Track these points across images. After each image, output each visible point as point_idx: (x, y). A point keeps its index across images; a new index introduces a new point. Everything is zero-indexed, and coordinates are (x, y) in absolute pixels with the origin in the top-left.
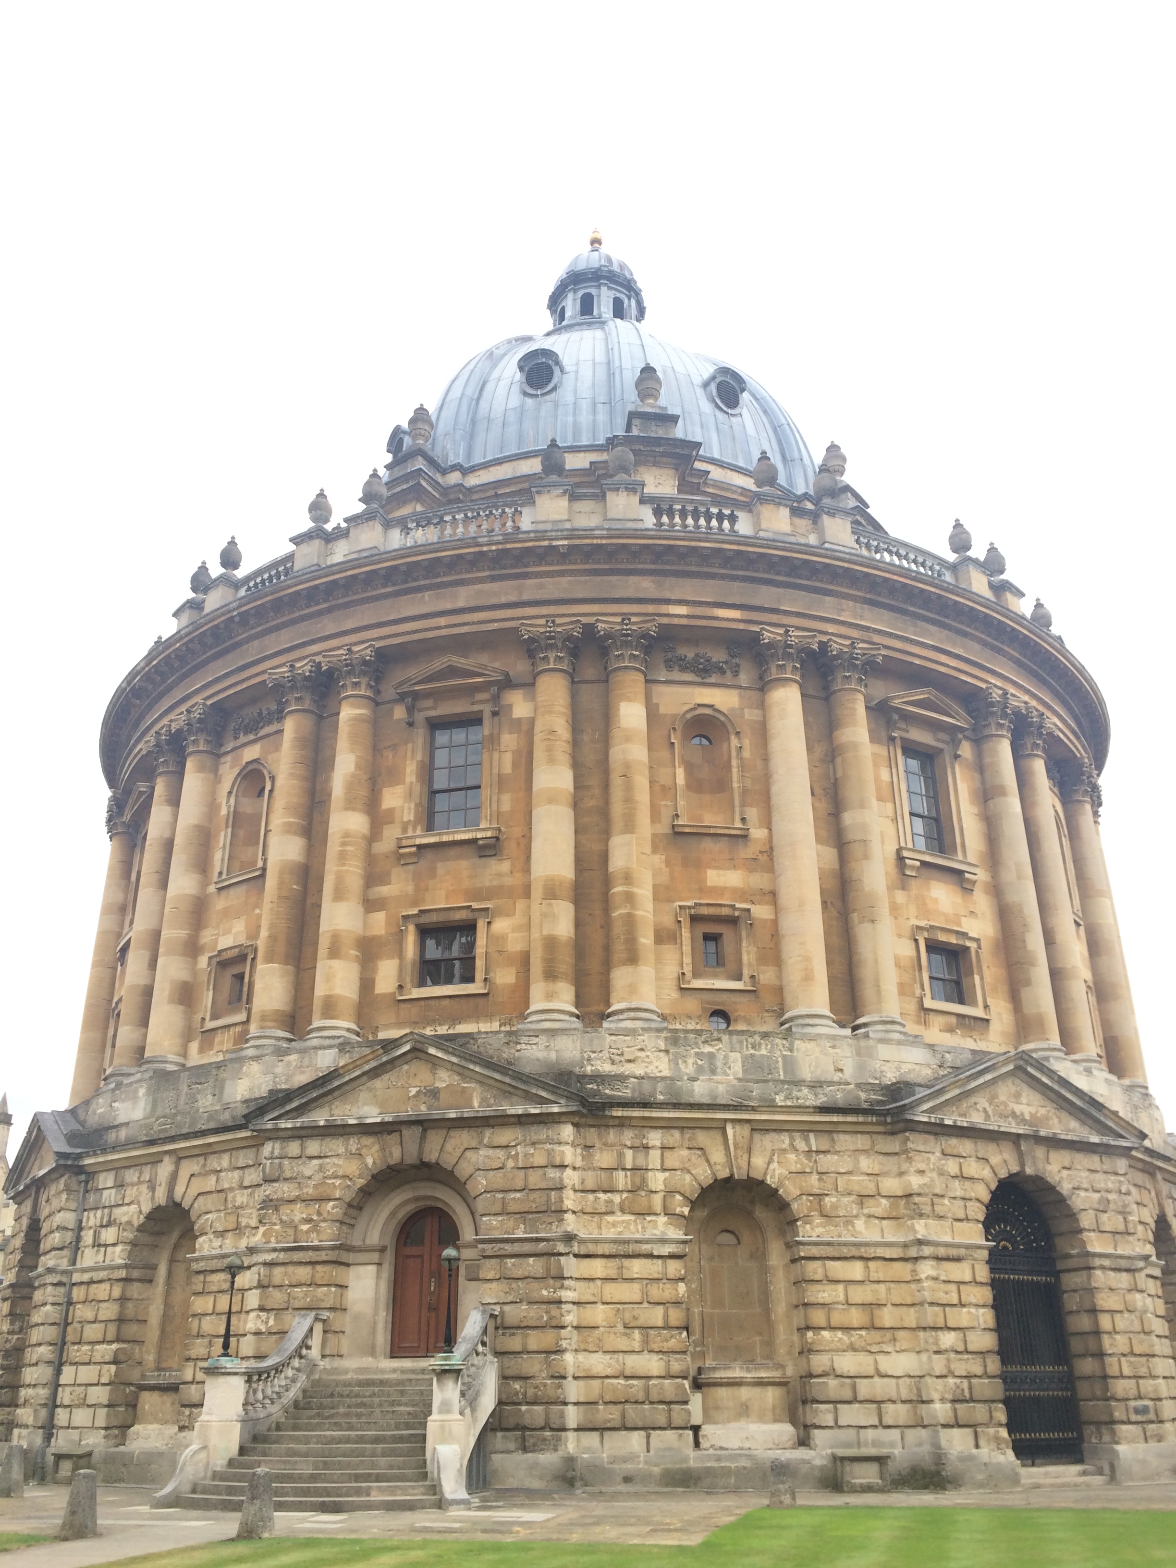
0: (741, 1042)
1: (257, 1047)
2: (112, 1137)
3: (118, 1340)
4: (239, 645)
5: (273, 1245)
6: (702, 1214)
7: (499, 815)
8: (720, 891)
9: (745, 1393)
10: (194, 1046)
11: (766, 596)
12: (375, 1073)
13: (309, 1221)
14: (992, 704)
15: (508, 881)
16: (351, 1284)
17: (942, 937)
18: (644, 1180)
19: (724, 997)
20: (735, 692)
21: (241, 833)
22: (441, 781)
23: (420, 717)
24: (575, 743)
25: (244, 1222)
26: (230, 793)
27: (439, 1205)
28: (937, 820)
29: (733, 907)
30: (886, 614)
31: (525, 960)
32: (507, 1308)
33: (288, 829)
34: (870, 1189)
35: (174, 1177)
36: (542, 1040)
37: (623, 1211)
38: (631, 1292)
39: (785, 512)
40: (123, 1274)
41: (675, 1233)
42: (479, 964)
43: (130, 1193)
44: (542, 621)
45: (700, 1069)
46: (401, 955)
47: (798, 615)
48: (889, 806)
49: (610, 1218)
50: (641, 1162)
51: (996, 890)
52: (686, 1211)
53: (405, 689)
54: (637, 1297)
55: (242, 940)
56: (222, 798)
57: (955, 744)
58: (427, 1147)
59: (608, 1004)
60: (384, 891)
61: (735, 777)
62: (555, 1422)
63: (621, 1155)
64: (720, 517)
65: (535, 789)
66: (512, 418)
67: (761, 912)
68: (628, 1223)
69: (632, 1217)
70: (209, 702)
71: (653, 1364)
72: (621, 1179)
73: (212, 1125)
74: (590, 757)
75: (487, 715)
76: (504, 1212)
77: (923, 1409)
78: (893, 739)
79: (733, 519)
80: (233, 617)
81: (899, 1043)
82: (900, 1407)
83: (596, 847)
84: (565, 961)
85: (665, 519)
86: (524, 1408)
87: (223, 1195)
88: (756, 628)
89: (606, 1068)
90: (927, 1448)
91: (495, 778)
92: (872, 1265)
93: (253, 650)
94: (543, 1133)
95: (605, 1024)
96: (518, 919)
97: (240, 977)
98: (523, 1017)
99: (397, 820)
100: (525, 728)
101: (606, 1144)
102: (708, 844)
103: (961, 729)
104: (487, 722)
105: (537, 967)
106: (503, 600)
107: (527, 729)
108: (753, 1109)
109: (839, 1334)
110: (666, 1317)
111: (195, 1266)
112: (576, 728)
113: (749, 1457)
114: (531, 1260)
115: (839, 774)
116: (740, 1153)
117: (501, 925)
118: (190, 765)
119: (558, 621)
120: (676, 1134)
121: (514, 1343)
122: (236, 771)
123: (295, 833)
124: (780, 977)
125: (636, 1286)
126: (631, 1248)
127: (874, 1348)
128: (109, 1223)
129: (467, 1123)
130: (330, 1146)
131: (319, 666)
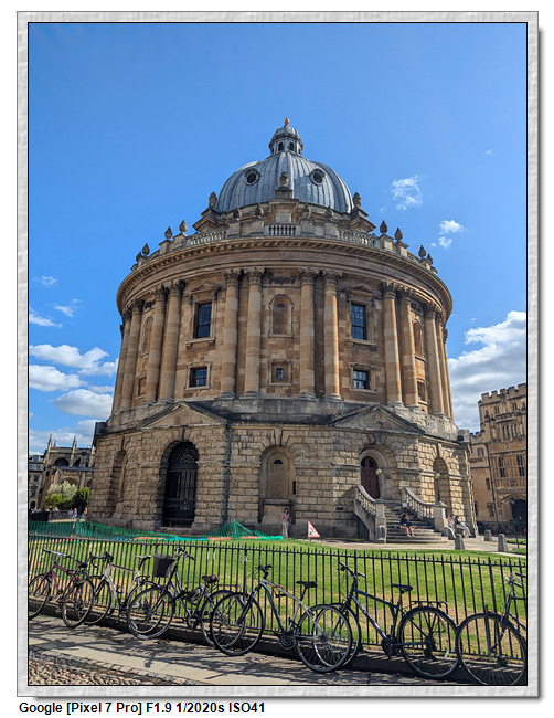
2: (243, 417)
3: (258, 488)
5: (339, 463)
7: (376, 339)
8: (421, 375)
10: (264, 390)
12: (365, 414)
13: (348, 457)
15: (379, 360)
18: (426, 456)
20: (421, 317)
21: (276, 319)
22: (353, 322)
23: (349, 300)
26: (270, 303)
29: (423, 381)
31: (385, 386)
33: (311, 325)
35: (280, 436)
40: (258, 466)
41: (431, 471)
42: (372, 384)
43: (257, 439)
45: (431, 426)
46: (349, 376)
50: (425, 451)
52: (433, 465)
55: (284, 357)
56: (267, 305)
59: (406, 404)
60: (342, 354)
63: (422, 448)
65: (389, 334)
70: (265, 267)
75: (370, 306)
84: (400, 390)
87: (307, 445)
94: (412, 440)
96: (382, 373)
98: (386, 403)
100: (381, 313)
104: (370, 308)
105: (390, 390)
106: (379, 270)
111: (297, 466)
114: (411, 475)
117: (378, 374)
118: (252, 287)
119: (394, 283)
120: (430, 444)
125: (427, 484)
126: (426, 474)
128: (246, 448)
129: (392, 434)
130: (352, 435)
131: (321, 272)
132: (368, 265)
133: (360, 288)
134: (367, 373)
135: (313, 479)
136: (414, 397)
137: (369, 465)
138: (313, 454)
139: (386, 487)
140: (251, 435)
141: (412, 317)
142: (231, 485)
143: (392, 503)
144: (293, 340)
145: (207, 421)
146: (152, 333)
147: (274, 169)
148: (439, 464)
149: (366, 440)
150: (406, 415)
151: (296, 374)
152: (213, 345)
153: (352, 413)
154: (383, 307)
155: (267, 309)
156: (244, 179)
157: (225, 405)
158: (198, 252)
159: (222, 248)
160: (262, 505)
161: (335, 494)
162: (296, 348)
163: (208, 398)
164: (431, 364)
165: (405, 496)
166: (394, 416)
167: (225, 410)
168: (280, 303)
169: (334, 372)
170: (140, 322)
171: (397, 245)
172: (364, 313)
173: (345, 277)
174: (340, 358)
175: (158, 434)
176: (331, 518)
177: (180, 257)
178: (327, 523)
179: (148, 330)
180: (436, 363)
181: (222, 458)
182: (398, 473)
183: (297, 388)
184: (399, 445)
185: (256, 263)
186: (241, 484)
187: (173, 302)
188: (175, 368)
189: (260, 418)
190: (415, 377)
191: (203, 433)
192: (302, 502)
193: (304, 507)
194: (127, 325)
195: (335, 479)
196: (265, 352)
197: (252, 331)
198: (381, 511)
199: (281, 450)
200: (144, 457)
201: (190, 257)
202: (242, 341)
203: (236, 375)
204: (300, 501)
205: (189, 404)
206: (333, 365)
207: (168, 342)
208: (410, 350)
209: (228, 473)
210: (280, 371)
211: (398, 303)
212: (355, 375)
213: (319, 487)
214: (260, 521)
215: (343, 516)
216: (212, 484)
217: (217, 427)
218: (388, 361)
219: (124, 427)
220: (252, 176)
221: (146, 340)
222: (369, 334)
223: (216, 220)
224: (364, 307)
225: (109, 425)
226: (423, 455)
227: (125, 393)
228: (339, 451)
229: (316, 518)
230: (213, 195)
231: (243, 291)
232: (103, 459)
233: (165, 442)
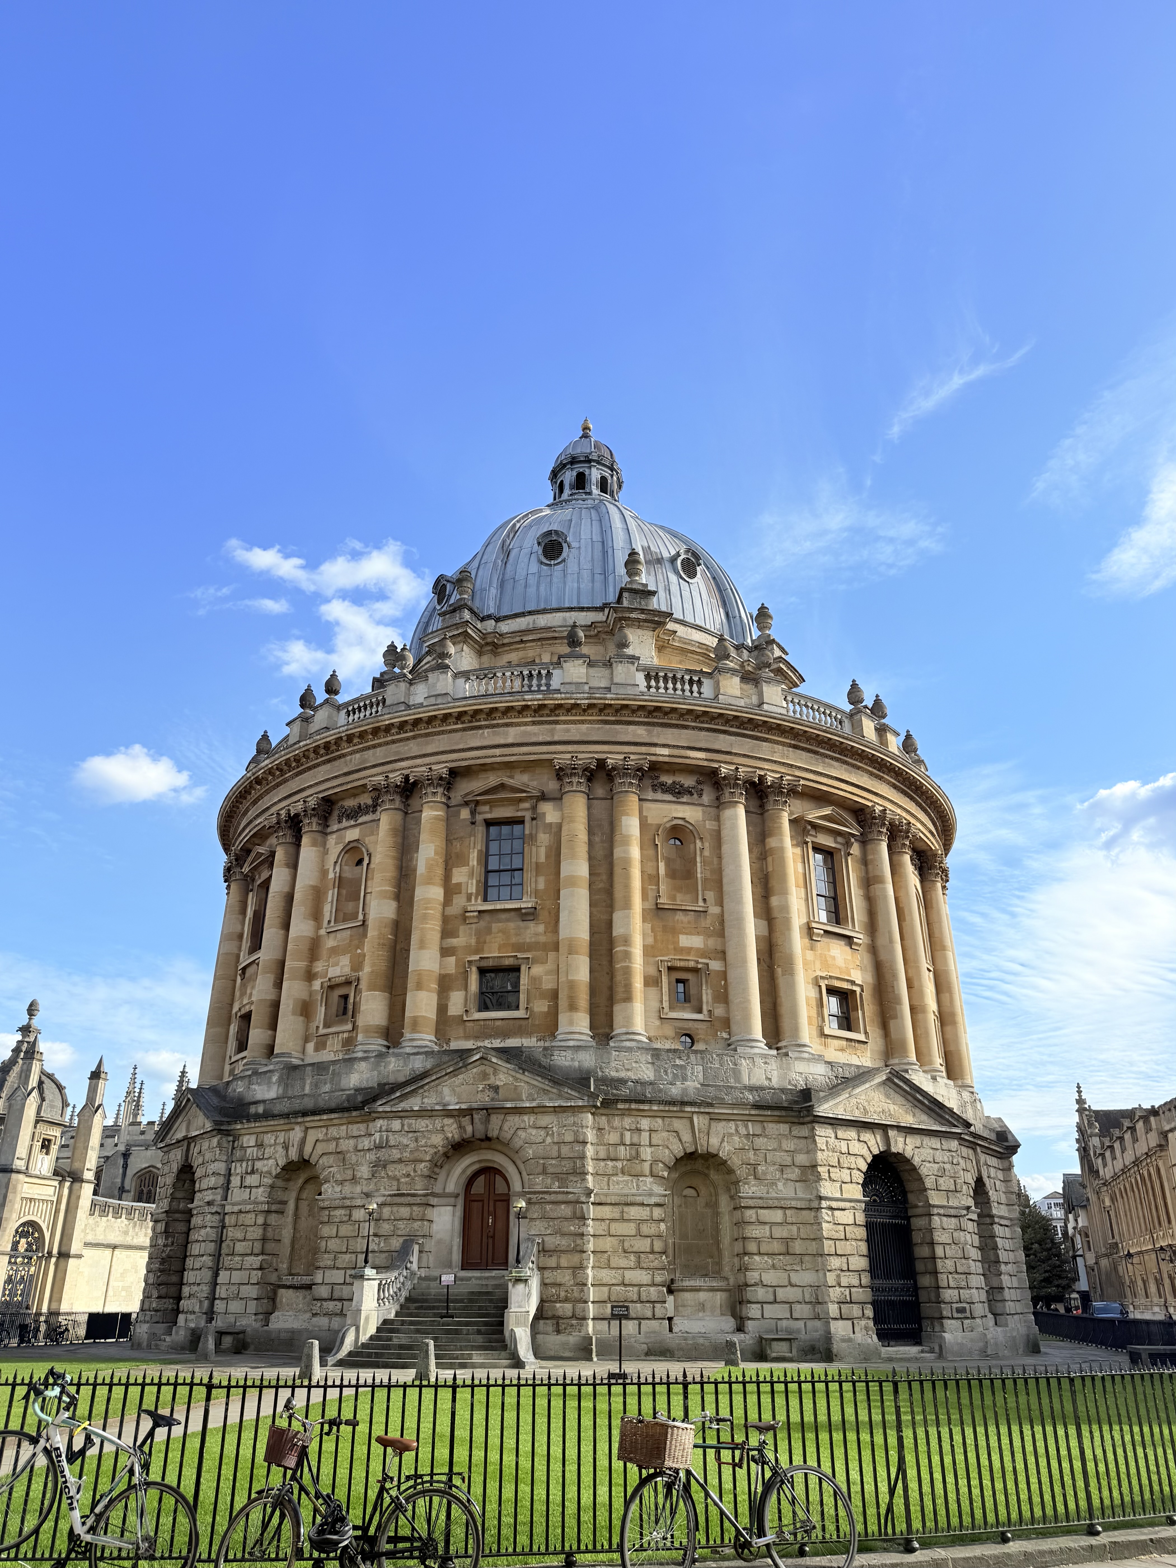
0: (703, 1058)
1: (365, 1052)
2: (253, 1110)
3: (262, 1254)
4: (343, 756)
5: (383, 1191)
6: (675, 1175)
7: (536, 891)
8: (689, 950)
9: (702, 1296)
10: (310, 1046)
11: (722, 742)
12: (454, 1073)
13: (408, 1175)
14: (875, 818)
15: (543, 939)
16: (435, 1219)
17: (838, 984)
18: (638, 1153)
19: (691, 1024)
20: (700, 808)
21: (344, 892)
22: (493, 864)
23: (479, 818)
24: (591, 843)
25: (359, 1175)
26: (336, 863)
27: (495, 1166)
28: (835, 899)
29: (697, 962)
30: (804, 754)
31: (554, 995)
32: (546, 1239)
33: (383, 895)
34: (788, 1160)
35: (303, 1142)
36: (569, 1054)
37: (623, 1173)
38: (629, 1229)
39: (737, 680)
40: (266, 1207)
41: (659, 1189)
42: (523, 997)
43: (269, 1151)
44: (569, 756)
45: (675, 1076)
46: (466, 988)
47: (745, 756)
48: (803, 890)
49: (615, 1179)
50: (635, 1140)
51: (873, 949)
52: (666, 1174)
53: (469, 798)
54: (633, 1232)
55: (347, 970)
56: (330, 865)
57: (848, 845)
58: (490, 1127)
59: (612, 1029)
60: (454, 942)
61: (699, 870)
62: (579, 1314)
63: (622, 1135)
64: (691, 682)
65: (563, 874)
66: (532, 581)
67: (715, 965)
68: (627, 1182)
69: (630, 1178)
70: (321, 796)
71: (643, 1277)
72: (622, 1151)
73: (333, 1105)
74: (600, 853)
75: (527, 819)
76: (544, 1172)
77: (819, 1308)
78: (807, 843)
79: (699, 682)
80: (341, 738)
81: (808, 1060)
82: (804, 1306)
83: (604, 917)
84: (583, 999)
85: (653, 683)
86: (558, 1305)
87: (341, 1156)
88: (716, 765)
89: (614, 1074)
90: (821, 1332)
91: (534, 866)
92: (788, 1212)
93: (355, 760)
94: (571, 1120)
95: (612, 1044)
96: (550, 965)
97: (345, 997)
98: (553, 1036)
99: (464, 891)
100: (554, 830)
101: (612, 1127)
102: (680, 916)
103: (853, 835)
104: (527, 825)
105: (563, 1002)
106: (541, 739)
107: (557, 830)
108: (711, 1105)
109: (766, 1258)
110: (652, 1245)
111: (321, 1204)
112: (591, 832)
113: (706, 1338)
114: (563, 1207)
115: (770, 869)
116: (702, 1135)
117: (537, 970)
118: (305, 840)
119: (580, 756)
120: (659, 1121)
121: (552, 1262)
122: (341, 847)
123: (389, 898)
124: (728, 1011)
125: (633, 1225)
126: (630, 1199)
127: (788, 1268)
128: (253, 1172)
129: (519, 1111)
130: (422, 1124)
131: (407, 778)
132: (512, 735)
133: (498, 789)
134: (519, 970)
138: (349, 1174)
140: (261, 1145)
142: (224, 1249)
144: (364, 929)
149: (450, 1131)
154: (562, 815)
155: (331, 875)
162: (368, 946)
166: (522, 1066)
168: (357, 854)
173: (458, 774)
174: (447, 951)
180: (734, 912)
181: (214, 1196)
183: (355, 1034)
189: (278, 1108)
191: (203, 1148)
192: (323, 1280)
193: (323, 1293)
196: (317, 967)
197: (300, 927)
208: (622, 897)
209: (220, 1226)
210: (344, 999)
214: (265, 1323)
218: (561, 937)
224: (523, 824)
228: (385, 1163)
233: (175, 1169)
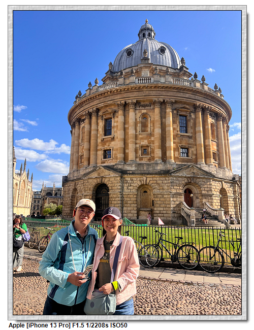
2: (128, 172)
3: (136, 204)
5: (173, 192)
7: (191, 132)
10: (138, 159)
12: (186, 169)
15: (193, 143)
18: (216, 187)
20: (215, 120)
21: (143, 125)
23: (178, 114)
26: (140, 117)
27: (191, 188)
29: (216, 152)
31: (196, 155)
33: (159, 127)
35: (146, 180)
37: (214, 191)
40: (136, 194)
41: (219, 194)
42: (190, 154)
43: (135, 182)
46: (179, 151)
50: (216, 185)
52: (219, 191)
54: (216, 202)
55: (147, 143)
56: (137, 118)
58: (194, 180)
59: (207, 163)
60: (176, 141)
61: (215, 133)
63: (214, 184)
65: (196, 130)
76: (205, 190)
84: (204, 156)
87: (158, 184)
89: (211, 172)
91: (190, 127)
94: (209, 180)
96: (195, 149)
98: (196, 163)
99: (176, 130)
100: (194, 119)
102: (213, 142)
104: (188, 117)
105: (198, 157)
106: (193, 98)
111: (154, 194)
114: (209, 197)
117: (193, 149)
119: (201, 104)
120: (218, 182)
122: (140, 114)
126: (216, 196)
128: (130, 186)
129: (199, 178)
130: (180, 179)
131: (164, 101)
132: (187, 95)
133: (184, 108)
134: (188, 149)
135: (161, 199)
136: (210, 160)
137: (188, 192)
138: (161, 188)
139: (196, 202)
140: (132, 180)
141: (210, 120)
142: (124, 202)
143: (199, 209)
144: (151, 135)
145: (112, 174)
146: (85, 134)
147: (140, 48)
148: (223, 191)
149: (186, 181)
150: (206, 168)
151: (153, 152)
152: (113, 139)
153: (180, 168)
154: (195, 116)
155: (138, 120)
156: (125, 54)
157: (120, 167)
158: (104, 94)
159: (116, 91)
160: (138, 211)
161: (172, 206)
162: (152, 139)
163: (112, 164)
164: (220, 143)
165: (205, 206)
166: (200, 169)
167: (120, 169)
168: (144, 116)
169: (171, 150)
170: (79, 129)
171: (202, 85)
172: (186, 120)
173: (176, 102)
174: (174, 143)
175: (90, 181)
176: (170, 216)
177: (96, 96)
178: (168, 218)
179: (83, 133)
180: (222, 143)
181: (120, 191)
182: (202, 196)
183: (153, 158)
184: (203, 183)
185: (132, 98)
186: (129, 202)
187: (94, 119)
188: (97, 150)
189: (136, 172)
190: (211, 150)
191: (111, 180)
192: (157, 209)
193: (158, 212)
194: (73, 130)
195: (172, 199)
196: (138, 141)
197: (131, 131)
198: (193, 213)
199: (146, 186)
200: (85, 191)
201: (100, 97)
202: (126, 137)
203: (124, 153)
204: (156, 209)
205: (104, 167)
206: (170, 146)
207: (92, 138)
208: (209, 137)
209: (122, 197)
210: (145, 150)
211: (203, 114)
212: (181, 150)
213: (165, 202)
214: (138, 218)
215: (176, 215)
216: (116, 202)
217: (117, 177)
218: (198, 143)
219: (75, 178)
220: (129, 52)
221: (82, 137)
222: (188, 130)
223: (113, 76)
224: (186, 116)
225: (69, 177)
226: (214, 187)
227: (75, 162)
228: (173, 186)
229: (163, 216)
230: (111, 64)
231: (126, 112)
232: (67, 193)
233: (94, 184)
